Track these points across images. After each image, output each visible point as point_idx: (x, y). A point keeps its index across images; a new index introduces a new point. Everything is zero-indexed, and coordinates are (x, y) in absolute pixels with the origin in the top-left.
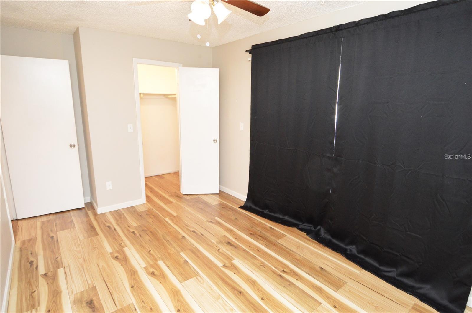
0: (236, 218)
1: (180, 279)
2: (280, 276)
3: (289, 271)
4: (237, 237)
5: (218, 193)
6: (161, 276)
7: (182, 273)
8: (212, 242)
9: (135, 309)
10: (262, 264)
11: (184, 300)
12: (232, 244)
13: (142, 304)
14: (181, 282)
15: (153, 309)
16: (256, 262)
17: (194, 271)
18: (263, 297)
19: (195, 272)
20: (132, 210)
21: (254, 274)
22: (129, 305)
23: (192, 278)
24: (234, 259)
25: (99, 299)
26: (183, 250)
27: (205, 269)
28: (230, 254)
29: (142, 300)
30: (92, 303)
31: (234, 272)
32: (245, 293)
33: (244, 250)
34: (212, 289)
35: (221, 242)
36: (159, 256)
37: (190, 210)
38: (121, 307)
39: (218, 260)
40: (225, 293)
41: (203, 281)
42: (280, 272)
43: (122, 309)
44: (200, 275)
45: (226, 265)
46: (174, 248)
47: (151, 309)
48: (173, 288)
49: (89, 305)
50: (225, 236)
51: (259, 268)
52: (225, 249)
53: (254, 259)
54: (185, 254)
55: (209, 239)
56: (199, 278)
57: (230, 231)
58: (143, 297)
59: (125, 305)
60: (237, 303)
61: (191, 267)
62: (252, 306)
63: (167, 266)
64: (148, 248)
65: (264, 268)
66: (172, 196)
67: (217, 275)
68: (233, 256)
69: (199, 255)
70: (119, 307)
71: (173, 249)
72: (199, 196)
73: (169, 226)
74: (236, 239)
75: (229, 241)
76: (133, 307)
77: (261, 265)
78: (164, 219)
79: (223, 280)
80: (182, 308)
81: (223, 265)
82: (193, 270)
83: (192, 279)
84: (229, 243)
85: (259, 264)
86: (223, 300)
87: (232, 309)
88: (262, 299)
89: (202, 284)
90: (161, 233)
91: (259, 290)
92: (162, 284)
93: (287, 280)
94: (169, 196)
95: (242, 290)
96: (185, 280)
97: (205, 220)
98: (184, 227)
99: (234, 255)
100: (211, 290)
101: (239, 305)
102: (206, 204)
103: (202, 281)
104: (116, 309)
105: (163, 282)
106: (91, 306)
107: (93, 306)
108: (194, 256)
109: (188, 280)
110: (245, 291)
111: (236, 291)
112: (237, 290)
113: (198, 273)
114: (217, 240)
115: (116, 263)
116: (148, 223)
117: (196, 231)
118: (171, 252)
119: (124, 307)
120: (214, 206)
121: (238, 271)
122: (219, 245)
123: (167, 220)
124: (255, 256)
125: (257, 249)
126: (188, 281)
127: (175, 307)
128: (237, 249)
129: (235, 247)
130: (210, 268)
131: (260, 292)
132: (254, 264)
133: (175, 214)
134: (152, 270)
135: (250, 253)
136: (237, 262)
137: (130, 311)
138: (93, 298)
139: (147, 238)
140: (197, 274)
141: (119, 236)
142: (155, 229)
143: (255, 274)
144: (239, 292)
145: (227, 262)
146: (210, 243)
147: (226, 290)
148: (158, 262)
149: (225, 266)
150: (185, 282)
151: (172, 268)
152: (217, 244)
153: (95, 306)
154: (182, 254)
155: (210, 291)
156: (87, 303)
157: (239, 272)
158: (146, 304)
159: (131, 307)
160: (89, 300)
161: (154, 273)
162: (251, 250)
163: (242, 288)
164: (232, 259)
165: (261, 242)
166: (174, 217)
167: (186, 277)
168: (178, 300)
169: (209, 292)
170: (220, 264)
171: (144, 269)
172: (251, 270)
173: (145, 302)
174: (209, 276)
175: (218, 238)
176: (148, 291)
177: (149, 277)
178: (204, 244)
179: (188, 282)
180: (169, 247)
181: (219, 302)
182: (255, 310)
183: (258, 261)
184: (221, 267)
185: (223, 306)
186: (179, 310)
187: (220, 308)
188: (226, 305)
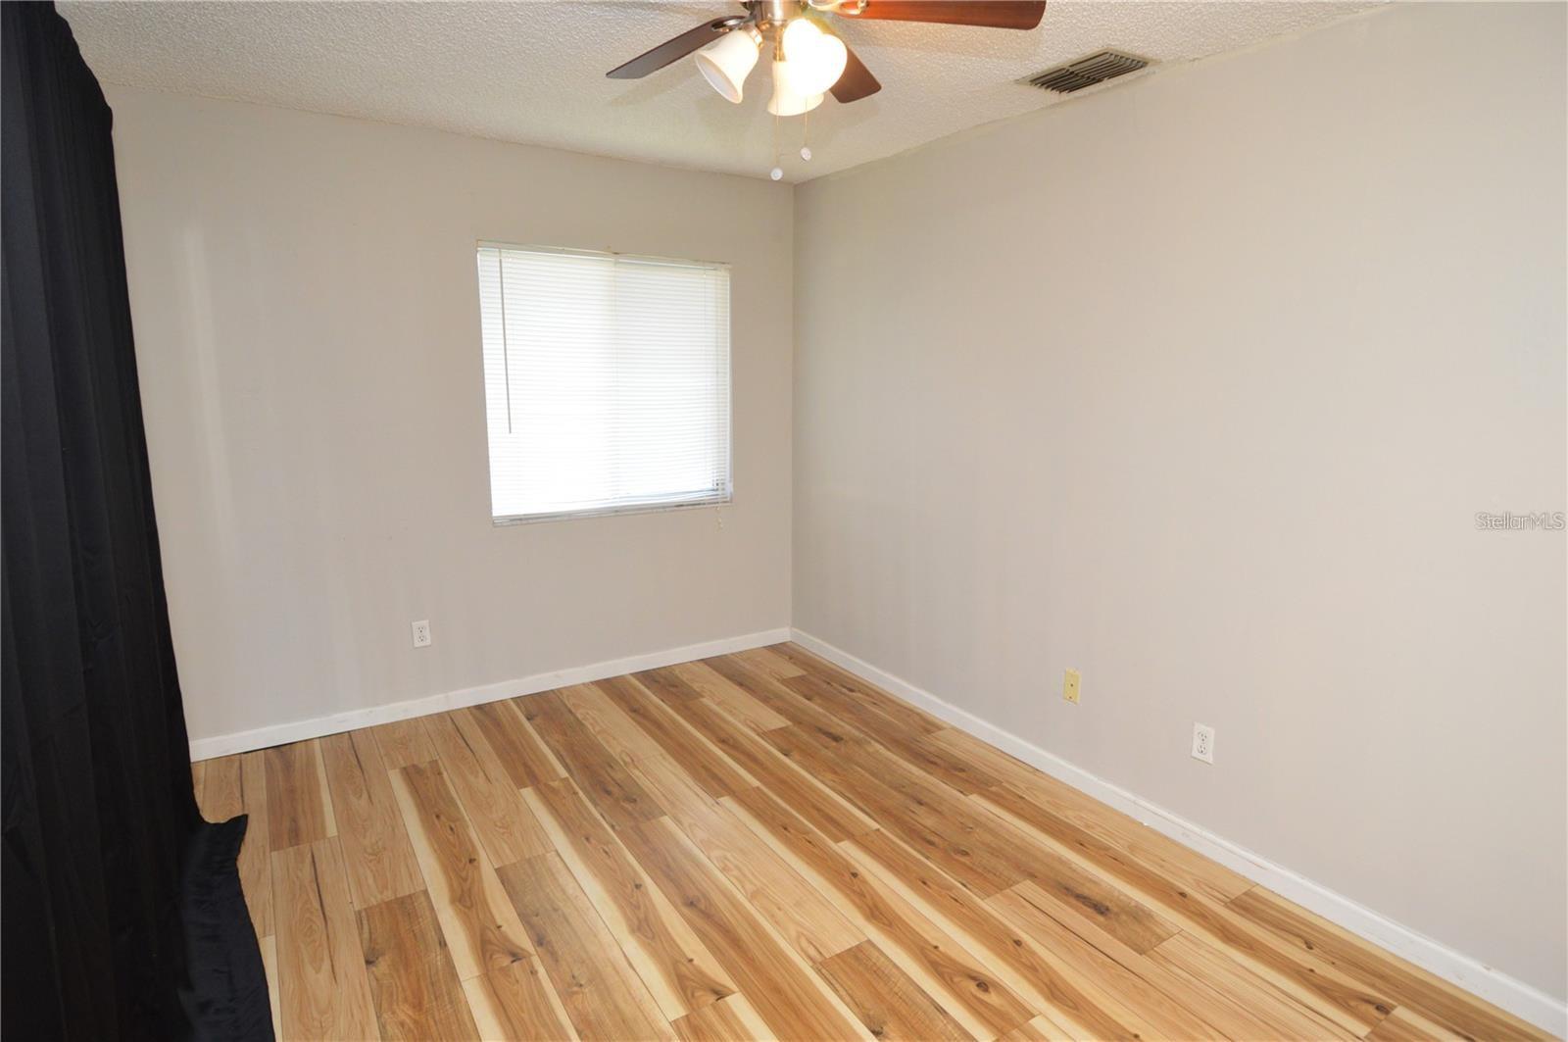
1: (876, 954)
2: (540, 941)
6: (949, 971)
7: (875, 976)
9: (965, 885)
10: (576, 993)
14: (869, 942)
16: (591, 1001)
17: (834, 982)
18: (633, 891)
19: (830, 978)
21: (625, 956)
23: (838, 955)
24: (675, 1024)
29: (962, 904)
31: (693, 965)
32: (679, 903)
34: (773, 916)
40: (734, 906)
41: (800, 945)
42: (530, 955)
43: (1001, 888)
44: (811, 963)
45: (712, 999)
48: (889, 928)
51: (597, 979)
53: (592, 1018)
56: (812, 952)
59: (999, 895)
60: (708, 881)
61: (848, 999)
67: (753, 960)
76: (975, 890)
77: (581, 985)
79: (735, 942)
81: (727, 999)
82: (840, 988)
83: (839, 952)
85: (586, 989)
86: (740, 887)
88: (638, 886)
89: (803, 934)
91: (635, 907)
92: (927, 942)
95: (686, 910)
96: (858, 947)
103: (804, 943)
105: (931, 951)
109: (850, 950)
110: (676, 907)
111: (703, 907)
112: (700, 910)
113: (819, 972)
121: (675, 969)
126: (849, 947)
127: (865, 882)
130: (777, 990)
131: (635, 904)
132: (604, 995)
136: (666, 1009)
137: (976, 883)
140: (822, 966)
143: (623, 952)
144: (695, 906)
145: (708, 1011)
147: (732, 914)
149: (720, 994)
150: (855, 943)
151: (920, 999)
153: (1079, 899)
155: (777, 911)
157: (675, 963)
158: (945, 894)
159: (978, 889)
161: (980, 987)
163: (683, 915)
164: (683, 1025)
167: (857, 958)
168: (863, 895)
169: (779, 909)
170: (738, 1004)
172: (631, 971)
173: (950, 897)
174: (779, 956)
176: (963, 928)
177: (989, 975)
179: (847, 942)
181: (755, 885)
182: (668, 866)
183: (580, 1007)
184: (734, 993)
185: (745, 876)
186: (855, 875)
187: (753, 874)
188: (740, 882)
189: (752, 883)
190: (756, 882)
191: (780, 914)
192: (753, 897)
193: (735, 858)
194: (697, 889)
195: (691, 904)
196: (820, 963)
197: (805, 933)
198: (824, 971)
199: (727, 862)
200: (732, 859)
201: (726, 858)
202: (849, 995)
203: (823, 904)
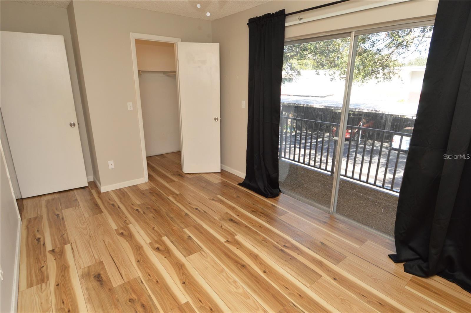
0: (238, 196)
1: (184, 254)
2: (282, 251)
3: (291, 246)
4: (239, 214)
5: (220, 171)
6: (165, 251)
7: (186, 248)
8: (215, 219)
9: (142, 282)
10: (264, 239)
11: (189, 273)
12: (235, 221)
13: (148, 277)
14: (185, 257)
15: (159, 281)
16: (258, 237)
17: (198, 246)
18: (265, 270)
19: (199, 247)
20: (135, 189)
21: (256, 248)
22: (136, 278)
23: (196, 252)
24: (237, 235)
25: (106, 273)
26: (187, 226)
27: (208, 244)
28: (233, 230)
29: (148, 274)
30: (99, 276)
31: (236, 247)
32: (248, 266)
33: (246, 226)
35: (223, 219)
36: (163, 232)
37: (192, 189)
38: (128, 281)
39: (221, 236)
40: (229, 266)
41: (207, 255)
42: (281, 247)
43: (129, 282)
44: (204, 250)
45: (229, 240)
46: (178, 224)
47: (157, 282)
48: (178, 262)
49: (97, 279)
50: (227, 213)
51: (261, 243)
52: (228, 226)
53: (256, 235)
54: (188, 230)
55: (211, 216)
56: (203, 253)
57: (233, 209)
58: (149, 271)
59: (132, 279)
60: (240, 275)
61: (195, 243)
62: (255, 278)
63: (171, 242)
64: (152, 225)
65: (266, 243)
66: (174, 175)
67: (220, 250)
68: (235, 232)
69: (203, 232)
70: (126, 281)
71: (176, 226)
72: (200, 175)
73: (172, 204)
74: (238, 216)
75: (232, 218)
76: (140, 280)
77: (263, 241)
78: (167, 198)
79: (226, 254)
80: (187, 281)
81: (225, 241)
82: (197, 245)
83: (195, 254)
84: (231, 220)
85: (261, 240)
86: (227, 273)
87: (235, 282)
88: (265, 272)
89: (206, 258)
90: (164, 210)
91: (261, 264)
92: (167, 259)
93: (289, 255)
94: (171, 175)
95: (244, 264)
96: (189, 255)
97: (207, 198)
98: (186, 204)
99: (237, 231)
100: (215, 263)
101: (241, 277)
102: (208, 182)
103: (205, 255)
104: (124, 282)
105: (168, 256)
106: (99, 280)
107: (101, 280)
108: (197, 232)
109: (192, 254)
110: (248, 265)
112: (240, 264)
113: (202, 248)
114: (219, 216)
115: (121, 239)
116: (152, 201)
117: (199, 209)
118: (175, 228)
119: (131, 280)
120: (216, 184)
121: (241, 246)
122: (222, 222)
123: (170, 198)
124: (257, 232)
125: (259, 226)
127: (180, 280)
128: (239, 225)
129: (238, 224)
130: (213, 243)
131: (262, 265)
132: (256, 239)
133: (178, 193)
134: (157, 246)
135: (252, 229)
136: (239, 237)
137: (137, 284)
138: (100, 272)
139: (151, 215)
140: (201, 249)
141: (123, 214)
142: (159, 207)
144: (242, 265)
145: (229, 238)
146: (212, 220)
147: (230, 264)
148: (163, 238)
149: (228, 241)
151: (176, 244)
152: (219, 221)
153: (102, 280)
154: (185, 230)
156: (95, 276)
157: (242, 248)
158: (152, 278)
159: (138, 280)
160: (96, 274)
161: (159, 248)
162: (253, 226)
163: (245, 262)
164: (234, 235)
165: (263, 218)
166: (177, 195)
167: (190, 252)
168: (183, 274)
169: (213, 266)
170: (223, 240)
171: (149, 245)
172: (253, 245)
173: (151, 276)
174: (213, 252)
175: (220, 215)
176: (154, 265)
177: (154, 251)
178: (206, 221)
179: (192, 257)
180: (173, 223)
181: (222, 275)
182: (257, 282)
183: (260, 236)
184: (224, 242)
185: (227, 279)
186: (184, 283)
187: (224, 280)
188: (229, 277)
189: (223, 276)
190: (222, 276)
191: (213, 264)
192: (222, 271)
193: (233, 289)
194: (243, 272)
195: (243, 266)
196: (201, 250)
197: (205, 259)
198: (200, 248)
199: (236, 286)
200: (233, 287)
201: (236, 288)
202: (194, 243)
203: (198, 269)
